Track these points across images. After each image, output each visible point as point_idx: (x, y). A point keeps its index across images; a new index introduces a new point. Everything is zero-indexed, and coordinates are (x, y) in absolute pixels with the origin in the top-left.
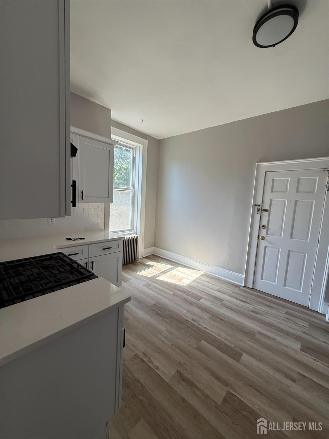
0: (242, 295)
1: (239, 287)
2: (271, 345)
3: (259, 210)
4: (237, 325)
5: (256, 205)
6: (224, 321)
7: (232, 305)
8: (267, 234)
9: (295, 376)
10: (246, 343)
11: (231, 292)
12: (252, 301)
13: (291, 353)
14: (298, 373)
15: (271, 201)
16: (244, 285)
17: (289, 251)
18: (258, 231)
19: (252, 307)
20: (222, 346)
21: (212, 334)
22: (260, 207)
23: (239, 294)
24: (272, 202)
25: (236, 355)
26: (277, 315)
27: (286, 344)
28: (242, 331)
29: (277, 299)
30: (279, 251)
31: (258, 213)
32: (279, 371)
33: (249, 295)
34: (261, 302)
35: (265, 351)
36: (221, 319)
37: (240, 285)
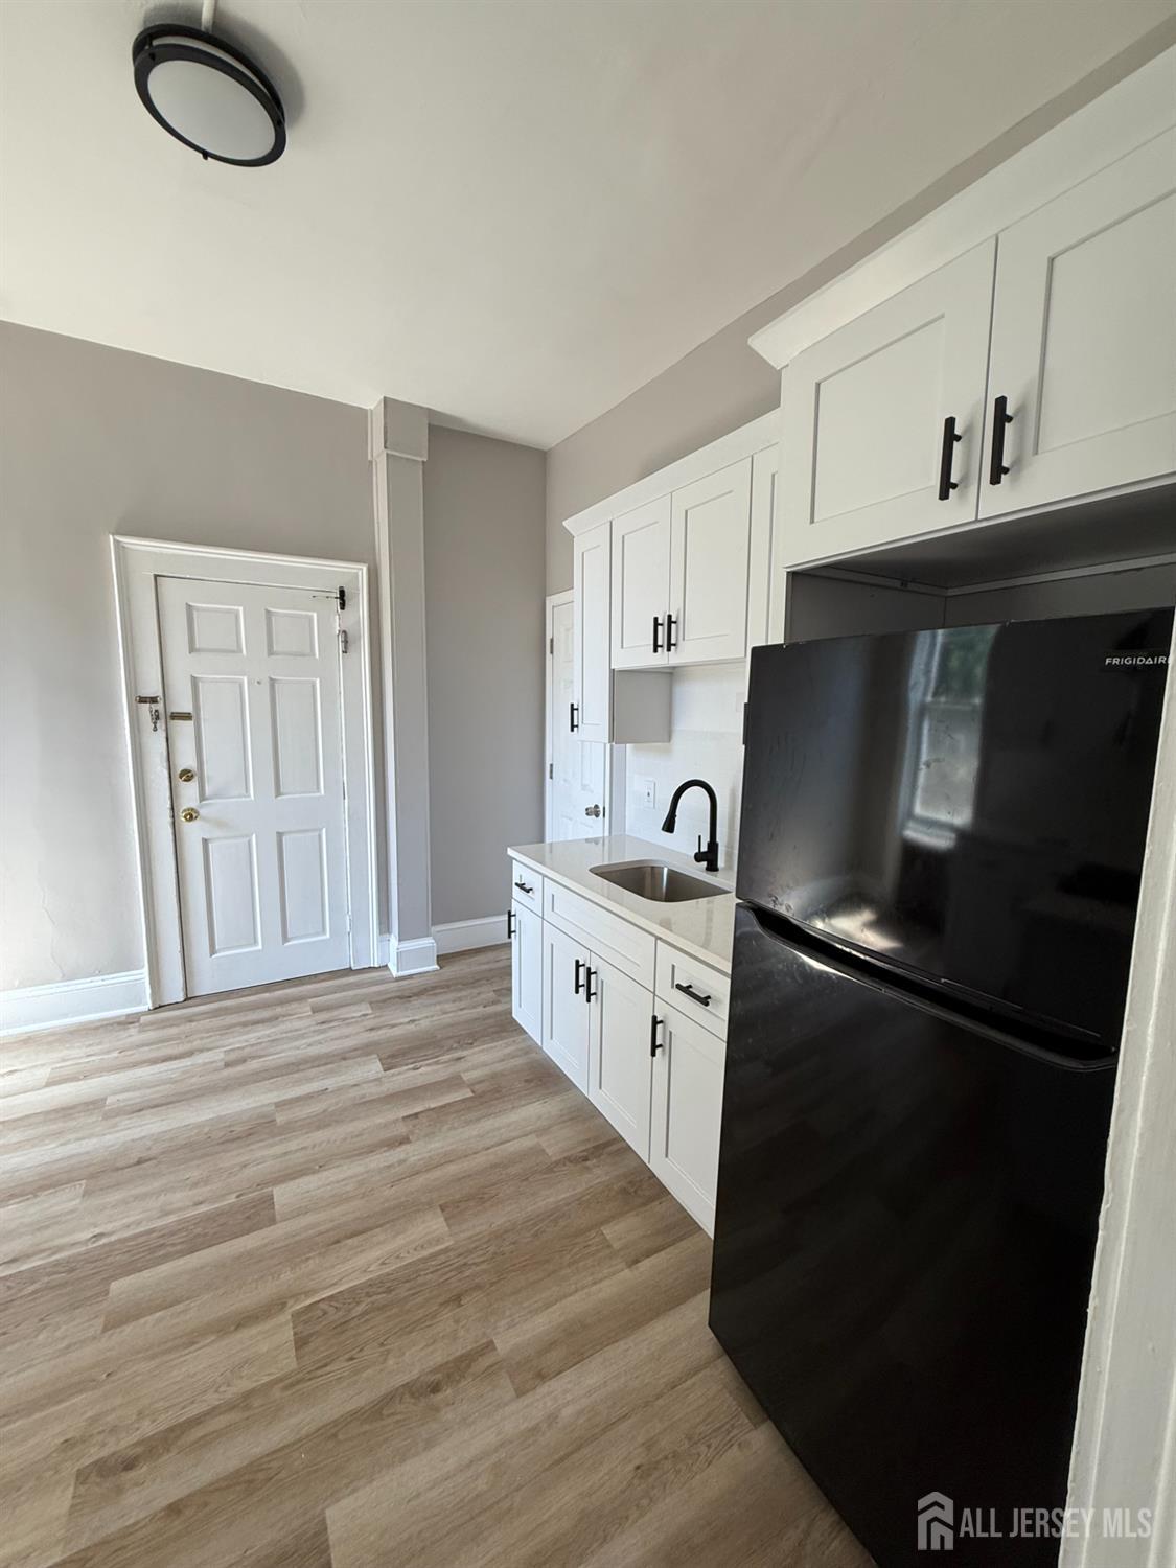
0: (163, 1041)
1: (138, 1021)
2: (325, 1111)
3: (157, 718)
4: (206, 1134)
5: (143, 700)
6: (154, 1158)
7: (148, 1091)
8: (202, 797)
9: (402, 1129)
10: (265, 1156)
11: (115, 1054)
12: (207, 1037)
13: (373, 1091)
14: (405, 1118)
15: (195, 681)
16: (153, 1003)
17: (280, 835)
18: (168, 794)
19: (217, 1056)
20: (199, 1230)
21: (137, 1231)
22: (160, 706)
23: (151, 1044)
24: (200, 684)
25: (258, 1212)
26: (296, 1030)
27: (353, 1082)
28: (233, 1140)
29: (274, 990)
30: (249, 843)
31: (155, 729)
32: (372, 1149)
33: (188, 1027)
34: (235, 1025)
35: (319, 1136)
36: (140, 1162)
37: (137, 1013)
